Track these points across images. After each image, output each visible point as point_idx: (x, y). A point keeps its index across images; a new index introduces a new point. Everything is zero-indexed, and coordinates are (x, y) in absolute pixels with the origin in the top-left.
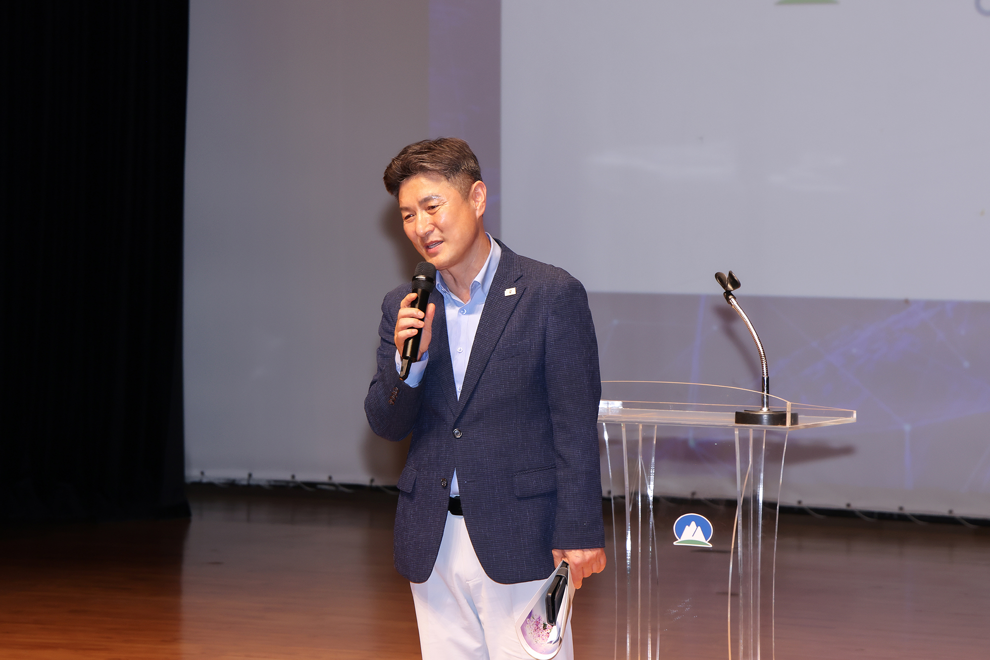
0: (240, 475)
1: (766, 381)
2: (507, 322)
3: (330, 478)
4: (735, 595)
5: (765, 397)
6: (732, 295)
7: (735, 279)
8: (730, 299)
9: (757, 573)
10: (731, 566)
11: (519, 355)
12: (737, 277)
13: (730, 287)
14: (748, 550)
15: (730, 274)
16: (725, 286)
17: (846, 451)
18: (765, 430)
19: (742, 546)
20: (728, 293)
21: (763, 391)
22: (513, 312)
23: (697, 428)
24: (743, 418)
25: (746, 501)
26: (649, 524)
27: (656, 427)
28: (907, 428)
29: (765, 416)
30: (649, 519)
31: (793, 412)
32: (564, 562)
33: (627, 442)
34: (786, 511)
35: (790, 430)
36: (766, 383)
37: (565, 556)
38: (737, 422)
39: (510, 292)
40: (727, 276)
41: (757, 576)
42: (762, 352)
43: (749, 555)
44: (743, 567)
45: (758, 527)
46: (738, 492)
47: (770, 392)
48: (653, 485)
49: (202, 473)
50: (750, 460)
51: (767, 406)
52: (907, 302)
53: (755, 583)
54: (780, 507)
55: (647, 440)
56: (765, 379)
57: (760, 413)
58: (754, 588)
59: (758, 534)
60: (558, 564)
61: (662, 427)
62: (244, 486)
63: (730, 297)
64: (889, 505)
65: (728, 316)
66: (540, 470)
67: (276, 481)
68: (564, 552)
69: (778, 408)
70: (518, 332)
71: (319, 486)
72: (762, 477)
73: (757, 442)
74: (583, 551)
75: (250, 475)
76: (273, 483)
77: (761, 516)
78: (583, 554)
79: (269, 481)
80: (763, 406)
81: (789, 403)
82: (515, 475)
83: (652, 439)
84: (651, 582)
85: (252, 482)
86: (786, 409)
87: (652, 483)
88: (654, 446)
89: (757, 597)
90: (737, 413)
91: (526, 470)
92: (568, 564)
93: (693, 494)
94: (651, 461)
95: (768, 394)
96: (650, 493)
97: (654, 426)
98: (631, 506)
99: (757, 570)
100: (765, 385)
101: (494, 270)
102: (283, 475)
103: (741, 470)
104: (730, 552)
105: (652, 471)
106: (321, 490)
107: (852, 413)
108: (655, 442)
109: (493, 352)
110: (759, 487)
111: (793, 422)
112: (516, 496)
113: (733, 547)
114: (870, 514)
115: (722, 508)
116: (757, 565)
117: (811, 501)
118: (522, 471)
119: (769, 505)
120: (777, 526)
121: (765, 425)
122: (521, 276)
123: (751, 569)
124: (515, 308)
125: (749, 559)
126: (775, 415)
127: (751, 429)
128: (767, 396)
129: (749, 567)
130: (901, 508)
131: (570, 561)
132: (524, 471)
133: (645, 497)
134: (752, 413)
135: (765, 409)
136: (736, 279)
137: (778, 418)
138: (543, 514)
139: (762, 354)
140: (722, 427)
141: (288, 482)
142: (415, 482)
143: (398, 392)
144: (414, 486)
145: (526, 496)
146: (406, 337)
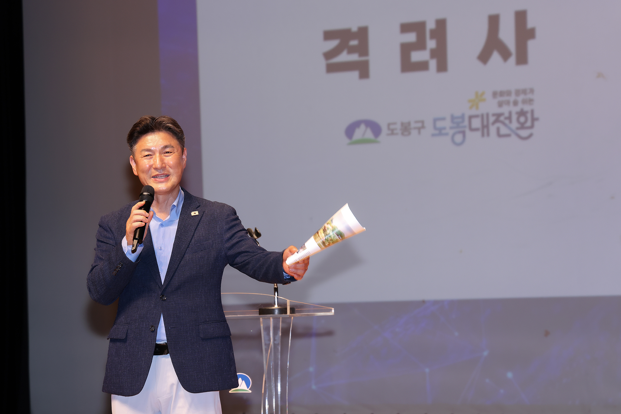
2: (195, 230)
13: (255, 237)
15: (256, 230)
18: (281, 318)
22: (198, 225)
28: (427, 370)
29: (276, 309)
39: (195, 213)
40: (253, 230)
47: (279, 295)
50: (271, 338)
51: (277, 304)
57: (273, 308)
66: (215, 322)
82: (200, 324)
90: (260, 309)
101: (182, 201)
103: (265, 344)
107: (331, 310)
109: (187, 248)
111: (291, 312)
112: (201, 338)
118: (204, 322)
121: (276, 315)
122: (200, 206)
124: (199, 222)
126: (281, 309)
128: (277, 298)
132: (206, 322)
134: (268, 308)
135: (276, 306)
136: (258, 231)
142: (127, 331)
143: (122, 265)
144: (127, 334)
145: (207, 338)
146: (136, 227)
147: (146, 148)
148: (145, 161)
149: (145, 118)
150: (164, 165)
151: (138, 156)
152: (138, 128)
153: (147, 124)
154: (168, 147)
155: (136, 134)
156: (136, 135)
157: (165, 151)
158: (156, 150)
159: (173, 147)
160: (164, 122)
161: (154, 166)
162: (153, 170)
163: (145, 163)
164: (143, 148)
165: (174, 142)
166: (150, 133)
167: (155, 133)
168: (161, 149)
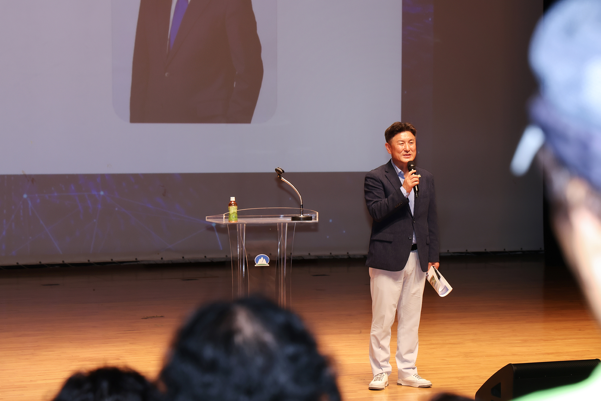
38: (292, 220)
57: (300, 217)
90: (292, 217)
121: (302, 221)
135: (302, 215)
144: (394, 239)
147: (402, 140)
151: (396, 143)
152: (397, 129)
154: (412, 140)
157: (410, 142)
158: (406, 141)
161: (405, 150)
163: (400, 147)
164: (399, 140)
166: (403, 132)
167: (406, 132)
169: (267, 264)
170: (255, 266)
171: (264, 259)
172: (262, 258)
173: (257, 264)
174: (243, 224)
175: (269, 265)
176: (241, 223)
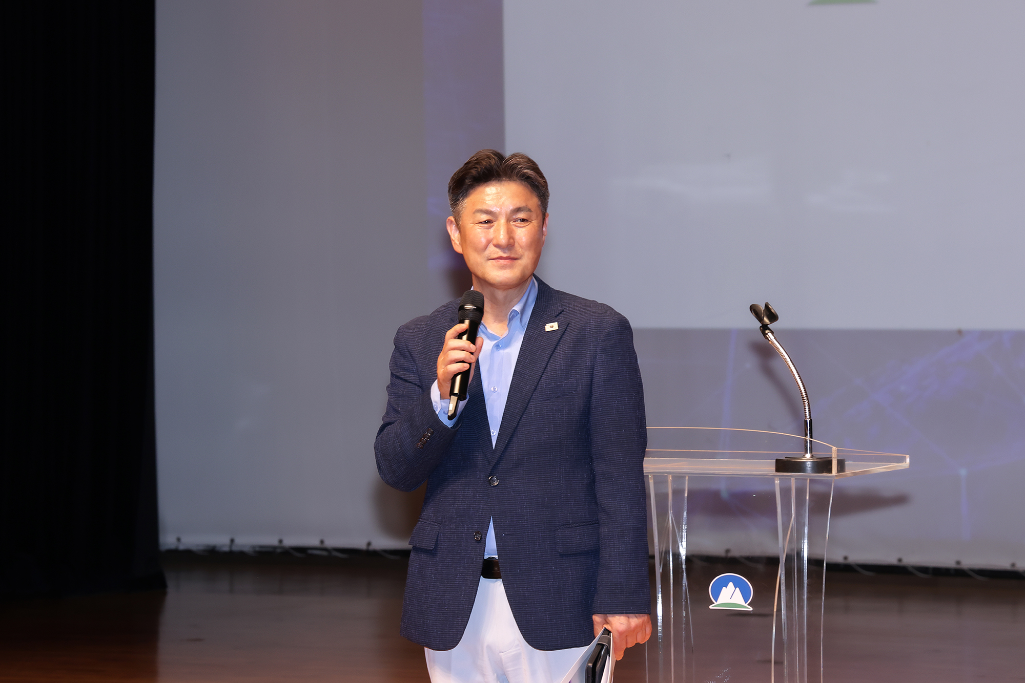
0: (221, 541)
1: (808, 424)
2: (550, 359)
3: (322, 542)
4: (779, 663)
5: (808, 441)
6: (769, 329)
7: (772, 312)
8: (767, 334)
9: (803, 639)
10: (774, 631)
11: (565, 395)
12: (774, 308)
13: (766, 320)
14: (793, 613)
15: (767, 306)
16: (761, 320)
17: (899, 500)
18: (808, 479)
19: (785, 608)
20: (764, 327)
21: (806, 435)
22: (555, 348)
23: (731, 478)
24: (784, 466)
25: (789, 558)
26: (682, 586)
27: (687, 478)
28: (963, 472)
29: (809, 463)
30: (682, 581)
31: (839, 459)
32: (606, 629)
33: (656, 495)
34: (833, 568)
35: (836, 478)
36: (808, 426)
37: (607, 623)
38: (777, 470)
39: (552, 327)
40: (763, 308)
41: (803, 642)
42: (803, 391)
43: (794, 618)
44: (787, 632)
45: (803, 587)
46: (780, 548)
48: (685, 543)
49: (179, 540)
50: (793, 512)
51: (811, 452)
52: (960, 332)
53: (801, 650)
54: (827, 564)
55: (678, 493)
56: (808, 421)
57: (803, 460)
58: (799, 656)
59: (803, 595)
60: (599, 632)
61: (694, 478)
62: (225, 553)
63: (767, 332)
64: (945, 559)
65: (765, 352)
66: (584, 525)
67: (261, 547)
68: (607, 617)
69: (822, 454)
70: (563, 370)
71: (310, 552)
72: (806, 531)
73: (800, 492)
74: (628, 617)
75: (232, 541)
76: (257, 549)
77: (806, 575)
78: (629, 621)
79: (254, 547)
80: (806, 452)
81: (834, 448)
82: (558, 529)
83: (683, 491)
84: (686, 652)
85: (235, 548)
86: (831, 454)
87: (684, 540)
88: (686, 499)
89: (803, 665)
90: (777, 461)
91: (570, 524)
92: (610, 632)
93: (728, 551)
94: (683, 515)
95: (812, 438)
96: (683, 552)
97: (685, 477)
98: (661, 566)
99: (803, 635)
100: (808, 428)
101: (532, 302)
102: (270, 540)
103: (783, 524)
104: (773, 615)
105: (684, 527)
106: (312, 555)
107: (905, 458)
108: (686, 495)
109: (534, 391)
110: (804, 542)
111: (839, 469)
112: (559, 552)
113: (775, 610)
114: (924, 570)
115: (761, 567)
116: (803, 629)
117: (858, 557)
118: (565, 525)
119: (815, 563)
120: (824, 586)
121: (809, 473)
122: (563, 311)
123: (796, 634)
124: (558, 344)
125: (794, 623)
126: (820, 462)
127: (793, 478)
128: (811, 441)
129: (794, 631)
130: (958, 563)
131: (614, 628)
132: (568, 525)
133: (677, 556)
134: (793, 460)
135: (808, 456)
137: (823, 465)
138: (585, 574)
139: (804, 394)
140: (759, 477)
141: (275, 548)
142: (438, 537)
143: (432, 434)
144: (437, 541)
145: (570, 553)
146: (454, 372)
147: (484, 207)
148: (479, 230)
149: (487, 155)
150: (512, 241)
151: (468, 220)
152: (474, 172)
153: (491, 166)
154: (523, 211)
155: (468, 181)
156: (470, 182)
157: (516, 216)
158: (500, 213)
159: (530, 210)
160: (519, 164)
161: (495, 242)
162: (491, 248)
163: (479, 234)
164: (479, 207)
165: (534, 202)
166: (494, 183)
167: (503, 183)
168: (511, 213)
169: (746, 605)
170: (711, 607)
171: (737, 589)
172: (731, 584)
173: (716, 604)
174: (678, 477)
175: (751, 609)
176: (669, 473)
